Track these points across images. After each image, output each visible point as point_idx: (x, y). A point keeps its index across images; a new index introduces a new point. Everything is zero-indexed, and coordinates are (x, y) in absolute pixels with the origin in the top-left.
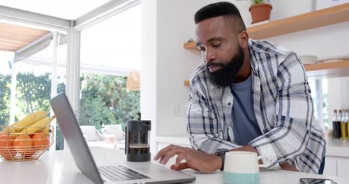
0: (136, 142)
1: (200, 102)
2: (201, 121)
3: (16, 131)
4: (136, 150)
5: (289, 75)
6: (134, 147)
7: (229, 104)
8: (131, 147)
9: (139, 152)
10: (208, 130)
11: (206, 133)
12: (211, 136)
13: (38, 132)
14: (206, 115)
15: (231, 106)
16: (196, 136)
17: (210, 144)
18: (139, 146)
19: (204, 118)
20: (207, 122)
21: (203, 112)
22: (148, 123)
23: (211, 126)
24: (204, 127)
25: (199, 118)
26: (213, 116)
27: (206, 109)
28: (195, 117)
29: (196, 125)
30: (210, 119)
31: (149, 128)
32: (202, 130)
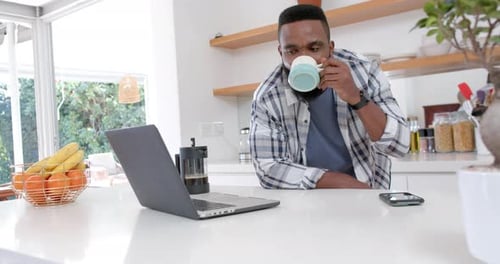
0: (192, 173)
1: (269, 122)
2: (269, 144)
3: (47, 170)
4: (193, 180)
5: (379, 83)
6: (192, 177)
7: (306, 121)
8: (187, 178)
9: (196, 184)
10: (277, 154)
11: (274, 157)
12: (280, 160)
13: (74, 169)
14: (275, 136)
15: (308, 124)
16: (263, 162)
17: (278, 168)
18: (196, 176)
19: (272, 140)
20: (276, 144)
21: (272, 133)
22: (204, 149)
23: (280, 150)
24: (273, 151)
25: (267, 139)
26: (282, 138)
27: (276, 131)
28: (263, 139)
29: (265, 148)
30: (280, 141)
31: (205, 156)
32: (270, 153)
